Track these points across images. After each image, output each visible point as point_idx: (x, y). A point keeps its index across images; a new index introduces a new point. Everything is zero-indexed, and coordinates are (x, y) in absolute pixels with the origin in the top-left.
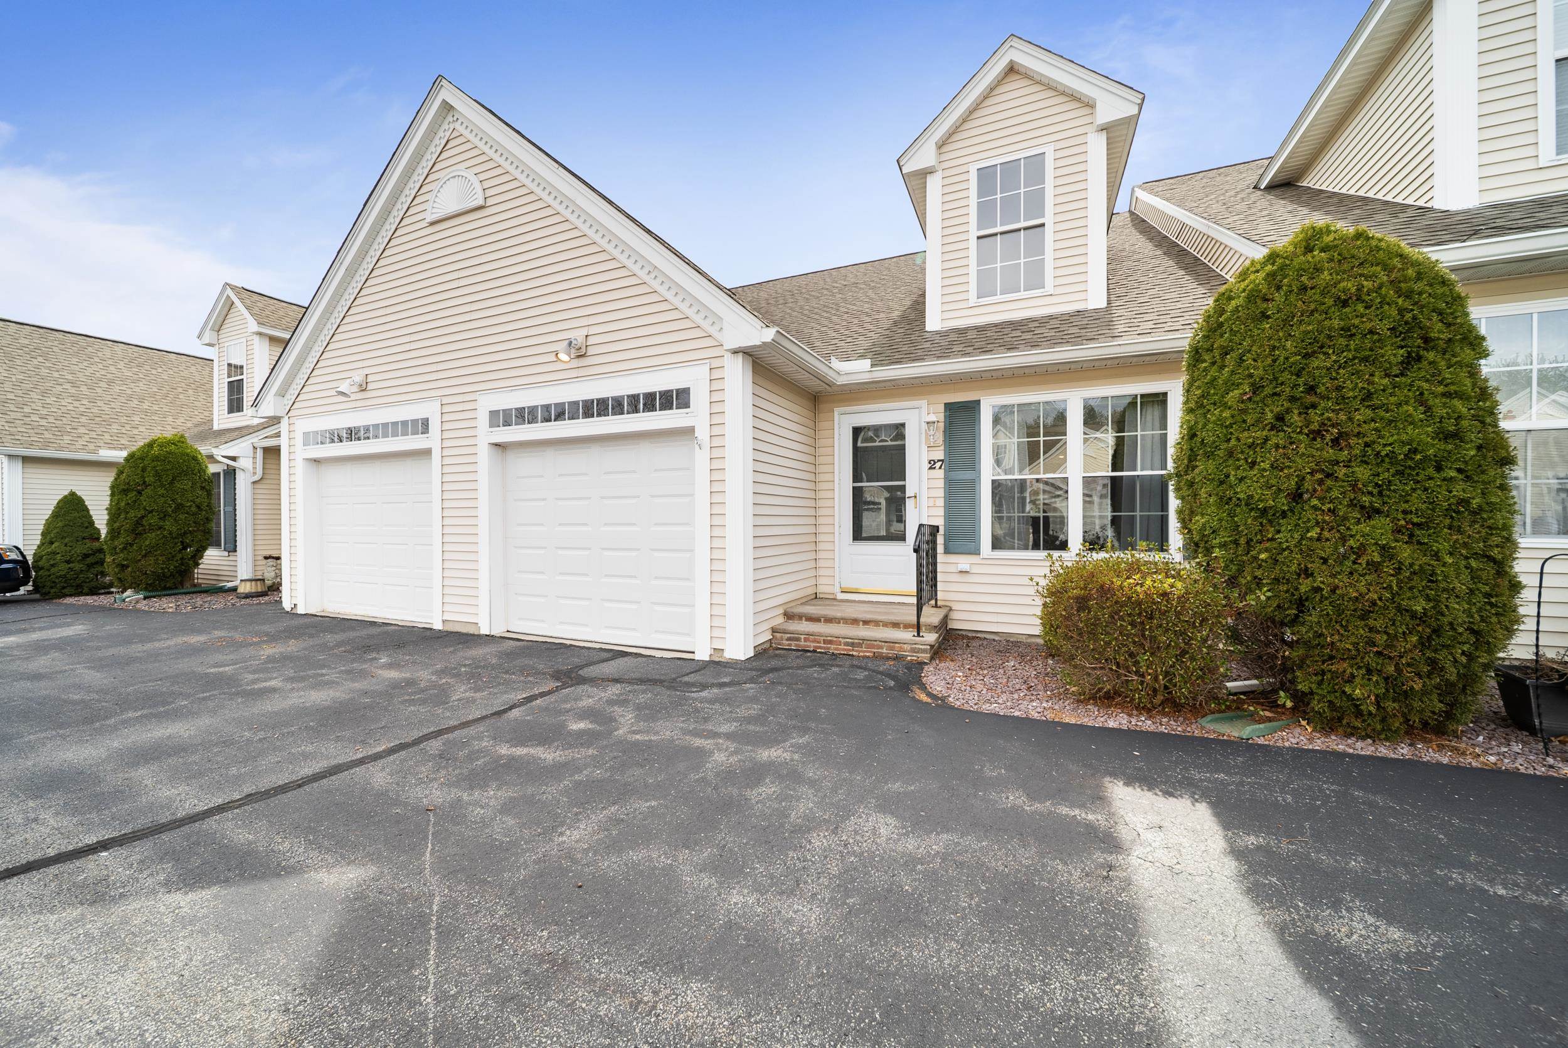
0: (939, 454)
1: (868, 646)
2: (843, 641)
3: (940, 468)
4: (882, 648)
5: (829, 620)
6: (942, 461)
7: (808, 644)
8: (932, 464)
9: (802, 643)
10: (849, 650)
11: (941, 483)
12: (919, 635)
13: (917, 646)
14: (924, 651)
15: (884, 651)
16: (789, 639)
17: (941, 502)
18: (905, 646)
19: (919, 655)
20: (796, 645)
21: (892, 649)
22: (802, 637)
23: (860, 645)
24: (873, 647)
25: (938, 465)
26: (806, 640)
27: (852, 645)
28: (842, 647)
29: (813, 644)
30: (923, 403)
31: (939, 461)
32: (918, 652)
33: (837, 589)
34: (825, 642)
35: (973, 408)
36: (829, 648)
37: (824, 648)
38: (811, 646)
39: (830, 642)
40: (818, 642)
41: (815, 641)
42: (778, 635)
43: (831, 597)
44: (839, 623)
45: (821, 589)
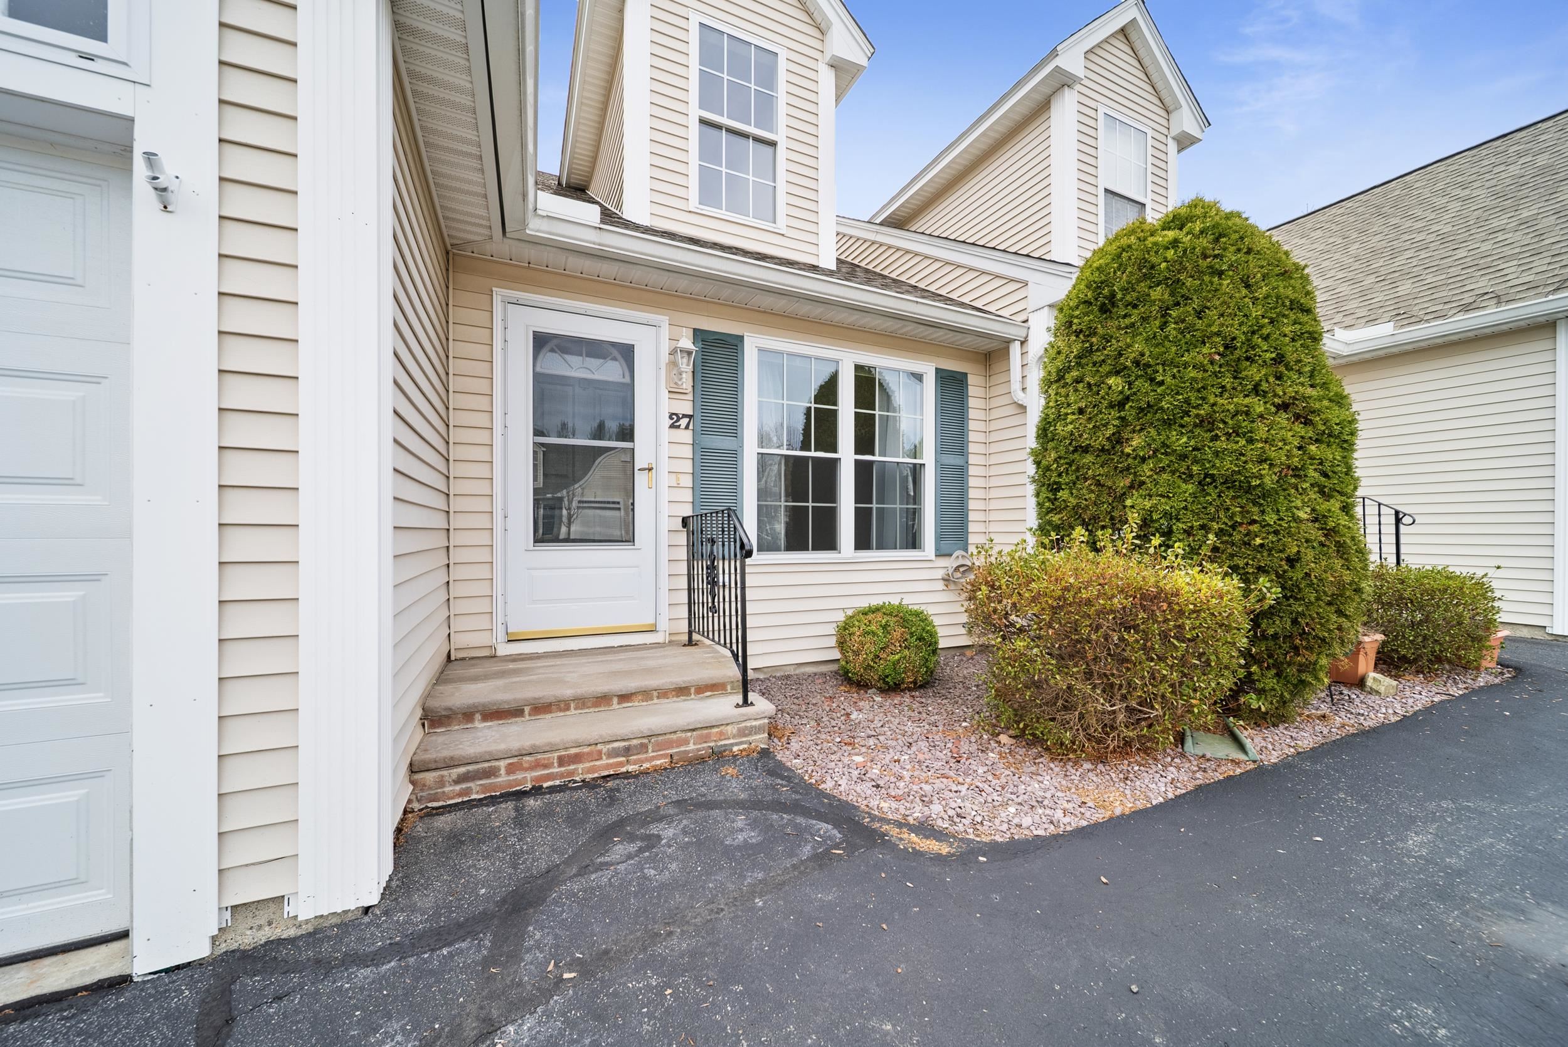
0: (685, 407)
1: (659, 747)
2: (605, 748)
3: (687, 427)
4: (686, 742)
5: (541, 708)
6: (690, 417)
7: (519, 776)
8: (675, 420)
9: (503, 778)
10: (621, 764)
11: (688, 452)
12: (746, 702)
13: (748, 724)
14: (757, 730)
15: (691, 747)
16: (460, 780)
17: (687, 481)
18: (729, 728)
19: (750, 738)
20: (485, 788)
21: (706, 739)
22: (502, 764)
23: (643, 748)
24: (670, 744)
25: (684, 422)
26: (511, 770)
27: (627, 751)
28: (604, 761)
29: (529, 775)
30: (663, 320)
31: (685, 416)
32: (750, 734)
33: (501, 636)
34: (562, 761)
35: (733, 344)
36: (572, 773)
37: (561, 775)
38: (526, 779)
39: (577, 759)
40: (546, 766)
41: (537, 765)
42: (430, 777)
43: (486, 653)
44: (568, 709)
45: (459, 641)
